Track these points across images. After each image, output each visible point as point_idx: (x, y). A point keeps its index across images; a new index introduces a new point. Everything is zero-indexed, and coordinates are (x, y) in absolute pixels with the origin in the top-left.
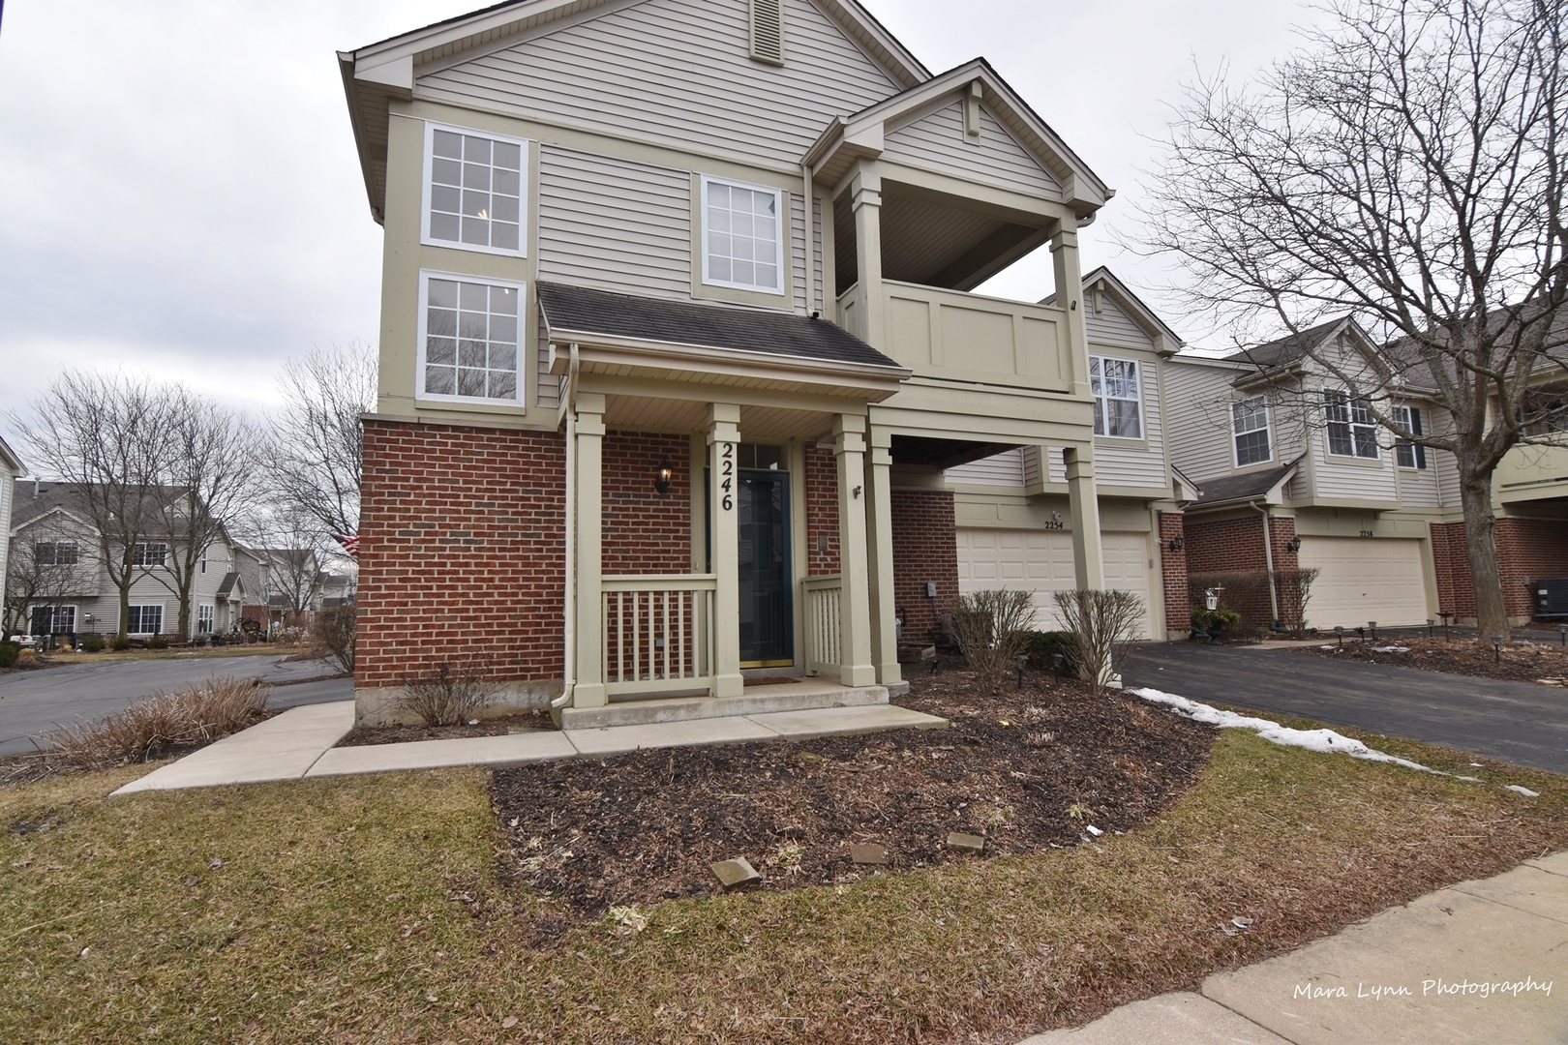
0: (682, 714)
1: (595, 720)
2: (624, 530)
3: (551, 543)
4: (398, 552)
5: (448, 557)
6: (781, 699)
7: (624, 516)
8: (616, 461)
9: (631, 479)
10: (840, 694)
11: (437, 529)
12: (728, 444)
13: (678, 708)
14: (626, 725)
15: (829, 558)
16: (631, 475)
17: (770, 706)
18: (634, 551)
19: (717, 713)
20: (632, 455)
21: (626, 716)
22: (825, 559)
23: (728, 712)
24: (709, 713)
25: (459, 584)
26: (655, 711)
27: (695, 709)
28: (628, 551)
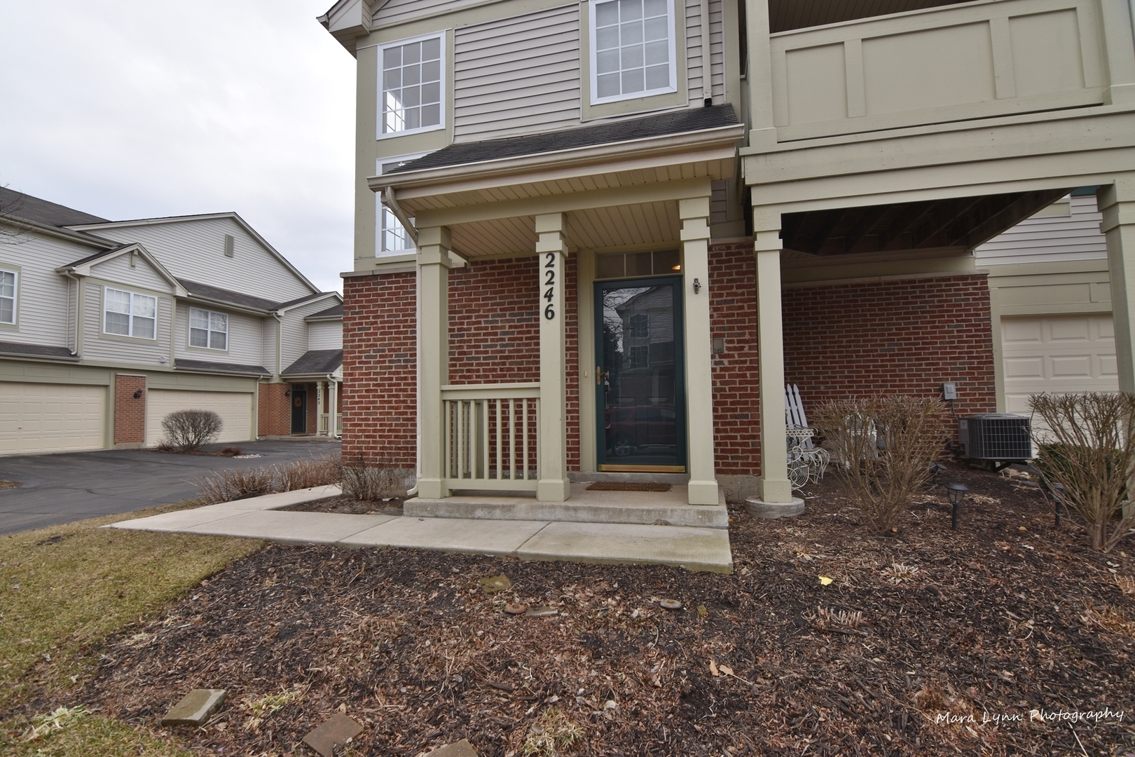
0: (498, 513)
1: (426, 510)
2: (519, 345)
3: (462, 360)
4: (364, 371)
5: (394, 373)
6: (596, 510)
7: (519, 333)
8: (512, 285)
9: (524, 299)
10: (665, 511)
11: (387, 352)
12: (551, 254)
13: (494, 507)
14: (449, 517)
15: (726, 361)
16: (525, 296)
17: (583, 515)
18: (528, 363)
19: (530, 516)
20: (525, 278)
21: (450, 509)
22: (722, 363)
23: (540, 516)
24: (523, 515)
25: (401, 393)
26: (474, 507)
27: (510, 510)
28: (522, 363)
